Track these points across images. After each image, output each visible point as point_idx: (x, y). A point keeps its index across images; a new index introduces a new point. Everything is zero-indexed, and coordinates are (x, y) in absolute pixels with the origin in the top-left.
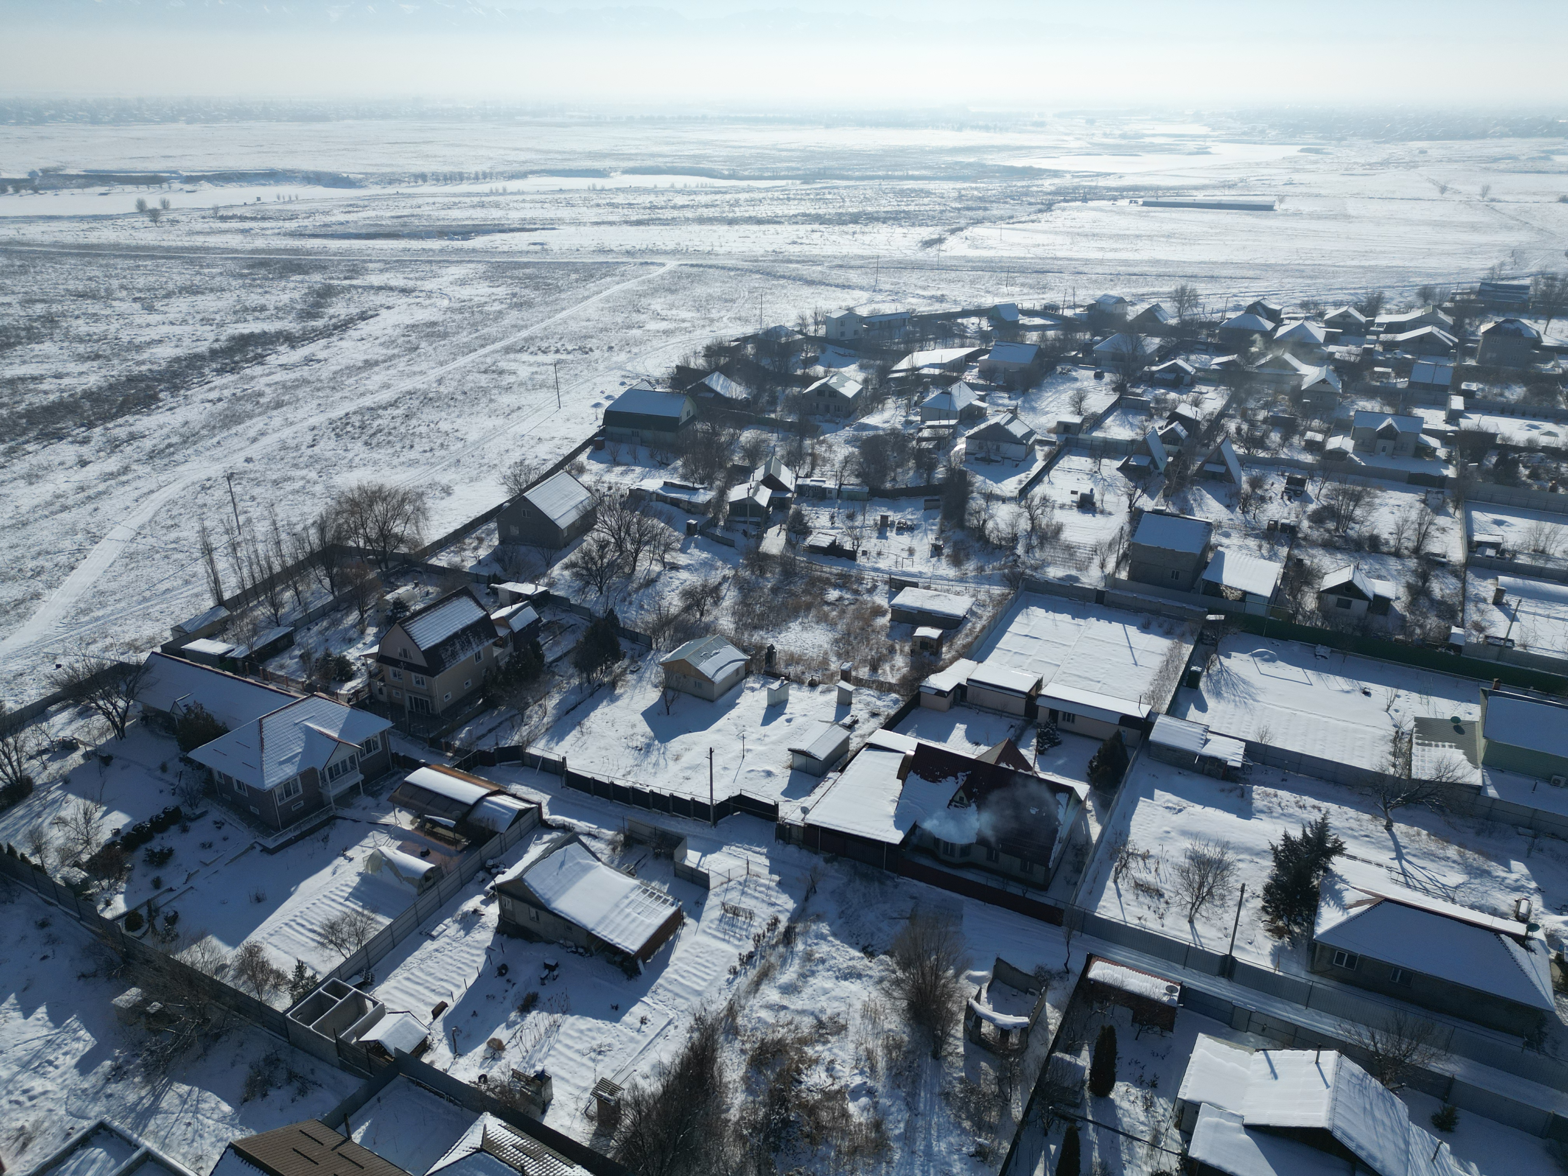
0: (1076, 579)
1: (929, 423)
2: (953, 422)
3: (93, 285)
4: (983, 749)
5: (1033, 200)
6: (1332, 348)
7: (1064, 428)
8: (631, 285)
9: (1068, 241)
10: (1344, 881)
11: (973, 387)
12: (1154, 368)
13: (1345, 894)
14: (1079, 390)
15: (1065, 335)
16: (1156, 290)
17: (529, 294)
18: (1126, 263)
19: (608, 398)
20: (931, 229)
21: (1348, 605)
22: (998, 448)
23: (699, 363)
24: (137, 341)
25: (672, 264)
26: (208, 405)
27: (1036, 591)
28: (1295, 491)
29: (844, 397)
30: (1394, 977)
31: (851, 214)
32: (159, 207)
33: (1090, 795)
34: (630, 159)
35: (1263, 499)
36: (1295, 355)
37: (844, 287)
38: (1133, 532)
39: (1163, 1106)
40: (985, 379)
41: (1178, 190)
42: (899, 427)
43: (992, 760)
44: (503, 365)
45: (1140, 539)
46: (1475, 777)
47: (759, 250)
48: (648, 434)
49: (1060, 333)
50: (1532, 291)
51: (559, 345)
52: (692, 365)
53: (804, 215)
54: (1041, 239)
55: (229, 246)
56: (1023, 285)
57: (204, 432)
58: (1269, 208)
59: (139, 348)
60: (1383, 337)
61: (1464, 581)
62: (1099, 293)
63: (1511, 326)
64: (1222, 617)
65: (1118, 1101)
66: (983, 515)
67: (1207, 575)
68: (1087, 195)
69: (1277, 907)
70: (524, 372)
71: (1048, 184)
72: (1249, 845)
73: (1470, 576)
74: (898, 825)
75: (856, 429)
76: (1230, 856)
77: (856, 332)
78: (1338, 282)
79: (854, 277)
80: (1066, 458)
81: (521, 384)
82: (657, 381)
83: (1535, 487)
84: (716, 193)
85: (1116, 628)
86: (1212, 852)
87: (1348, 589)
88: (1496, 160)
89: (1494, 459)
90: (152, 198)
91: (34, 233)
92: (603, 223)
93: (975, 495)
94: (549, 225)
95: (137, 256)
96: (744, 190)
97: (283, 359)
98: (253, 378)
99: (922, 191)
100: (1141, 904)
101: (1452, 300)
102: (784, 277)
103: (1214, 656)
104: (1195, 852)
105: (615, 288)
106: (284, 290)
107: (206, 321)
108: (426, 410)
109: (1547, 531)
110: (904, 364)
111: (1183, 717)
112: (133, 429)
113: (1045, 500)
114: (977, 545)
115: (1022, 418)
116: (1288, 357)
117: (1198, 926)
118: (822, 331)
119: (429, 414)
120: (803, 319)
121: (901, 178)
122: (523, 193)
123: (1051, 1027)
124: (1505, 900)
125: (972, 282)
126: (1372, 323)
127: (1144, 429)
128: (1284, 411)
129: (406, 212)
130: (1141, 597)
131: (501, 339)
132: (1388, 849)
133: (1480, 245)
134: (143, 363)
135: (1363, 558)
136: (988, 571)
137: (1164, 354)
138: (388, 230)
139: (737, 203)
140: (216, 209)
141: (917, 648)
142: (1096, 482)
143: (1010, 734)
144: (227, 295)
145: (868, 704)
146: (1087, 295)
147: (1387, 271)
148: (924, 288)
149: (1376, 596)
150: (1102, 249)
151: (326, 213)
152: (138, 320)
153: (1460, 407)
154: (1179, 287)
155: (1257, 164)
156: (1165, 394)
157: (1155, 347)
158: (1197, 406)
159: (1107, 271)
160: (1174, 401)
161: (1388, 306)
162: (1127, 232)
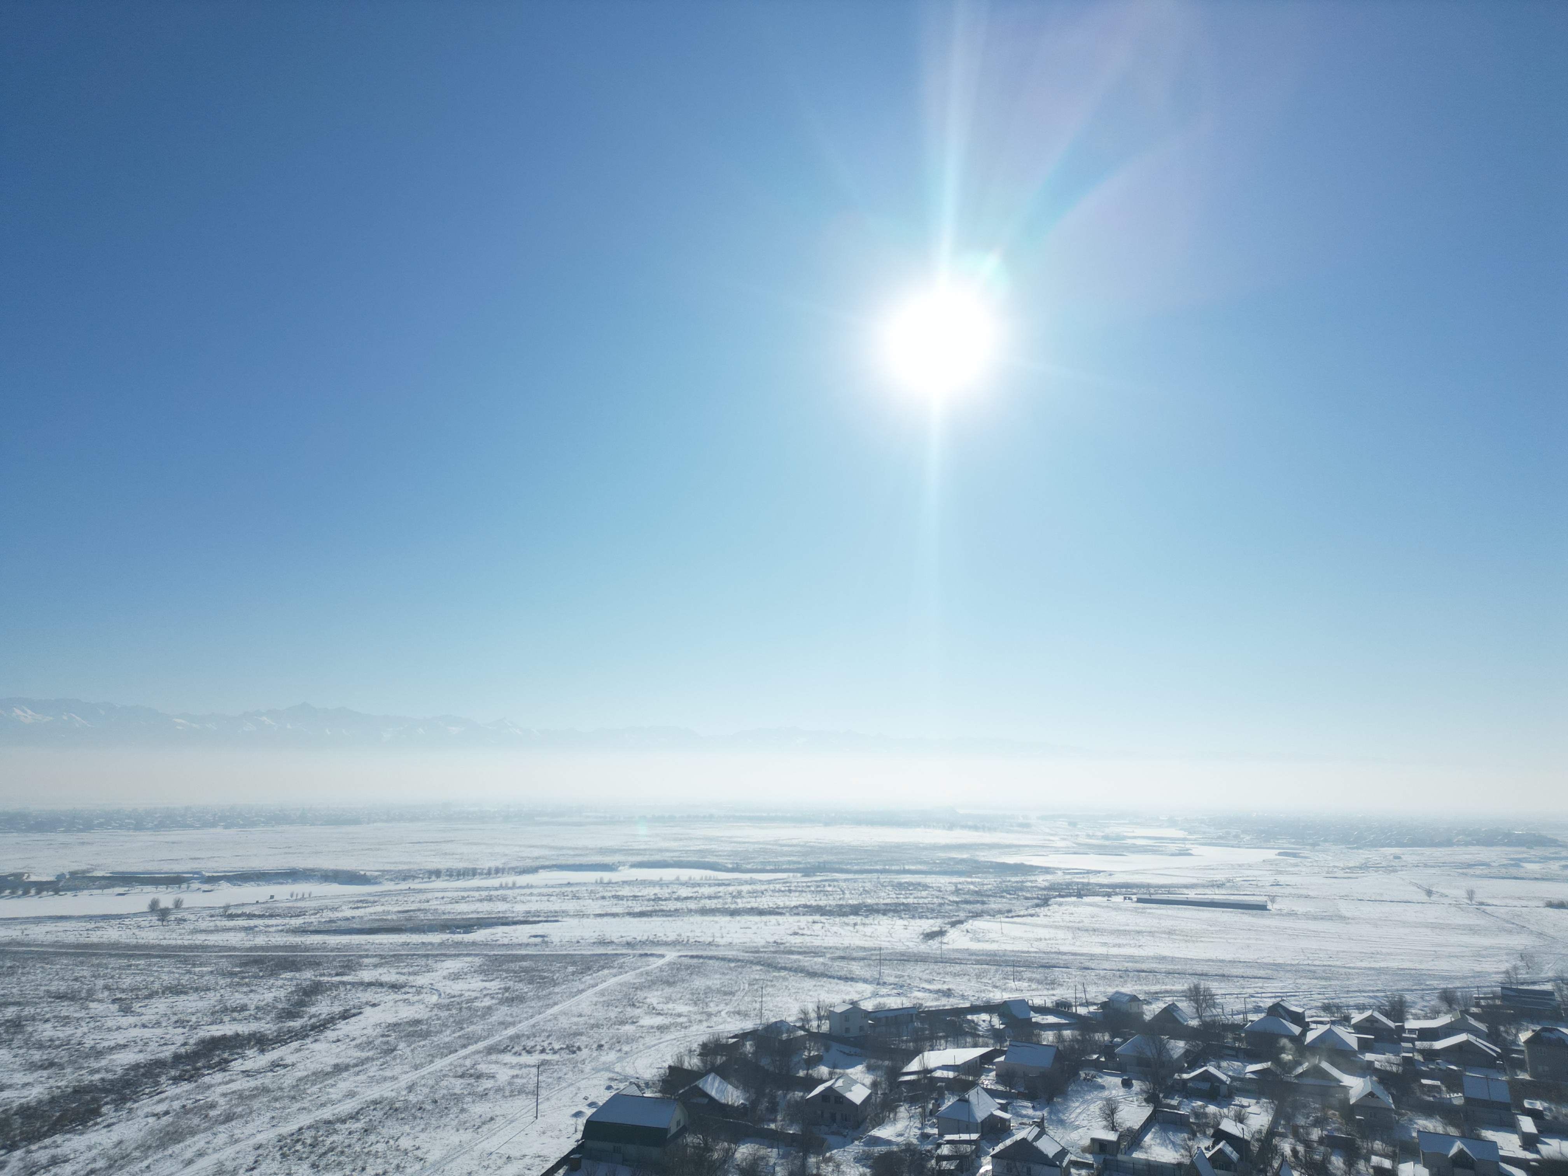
1: (948, 1137)
2: (974, 1136)
3: (77, 985)
5: (1029, 895)
6: (1369, 1057)
7: (1099, 1147)
8: (629, 977)
9: (1070, 935)
11: (992, 1093)
12: (1185, 1076)
14: (1109, 1101)
15: (1082, 1035)
16: (1168, 987)
17: (524, 988)
18: (1131, 959)
19: (591, 1105)
20: (931, 921)
22: (1029, 1171)
23: (693, 1062)
24: (99, 1047)
25: (671, 955)
26: (151, 1120)
29: (851, 1103)
31: (851, 906)
32: (171, 906)
34: (638, 854)
36: (1333, 1064)
37: (846, 979)
40: (1005, 1085)
41: (1169, 888)
42: (915, 1141)
44: (483, 1068)
47: (760, 941)
48: (631, 1149)
49: (1077, 1033)
50: (1557, 997)
51: (545, 1044)
52: (686, 1065)
53: (805, 906)
54: (1042, 933)
55: (228, 944)
56: (1030, 980)
57: (137, 1154)
58: (1262, 907)
59: (98, 1054)
60: (1419, 1045)
62: (1111, 990)
63: (1552, 1036)
68: (1082, 891)
70: (504, 1075)
71: (1042, 880)
75: (867, 1144)
77: (861, 1028)
78: (1354, 983)
79: (857, 968)
81: (499, 1090)
82: (647, 1085)
84: (719, 885)
88: (1470, 866)
90: (166, 898)
91: (38, 933)
92: (606, 915)
94: (552, 917)
95: (131, 956)
96: (746, 882)
97: (249, 1065)
98: (209, 1087)
99: (919, 884)
101: (1477, 1005)
102: (785, 968)
105: (611, 981)
106: (270, 989)
107: (180, 1023)
108: (389, 1123)
110: (914, 1066)
112: (59, 1151)
115: (1051, 1133)
116: (1325, 1065)
118: (825, 1027)
119: (392, 1128)
120: (805, 1013)
121: (898, 872)
122: (532, 887)
125: (978, 976)
126: (1402, 1029)
127: (1189, 1149)
128: (1339, 1130)
129: (413, 907)
131: (485, 1038)
133: (1486, 948)
134: (97, 1071)
137: (1193, 1059)
138: (391, 924)
139: (739, 894)
140: (227, 907)
144: (211, 994)
146: (1099, 992)
147: (1400, 973)
148: (930, 982)
150: (1105, 944)
151: (334, 909)
152: (110, 1023)
153: (1533, 1130)
154: (1192, 985)
155: (1240, 865)
156: (1204, 1107)
157: (1182, 1051)
158: (1241, 1122)
159: (1114, 967)
160: (1215, 1115)
161: (1413, 1011)
162: (1127, 928)
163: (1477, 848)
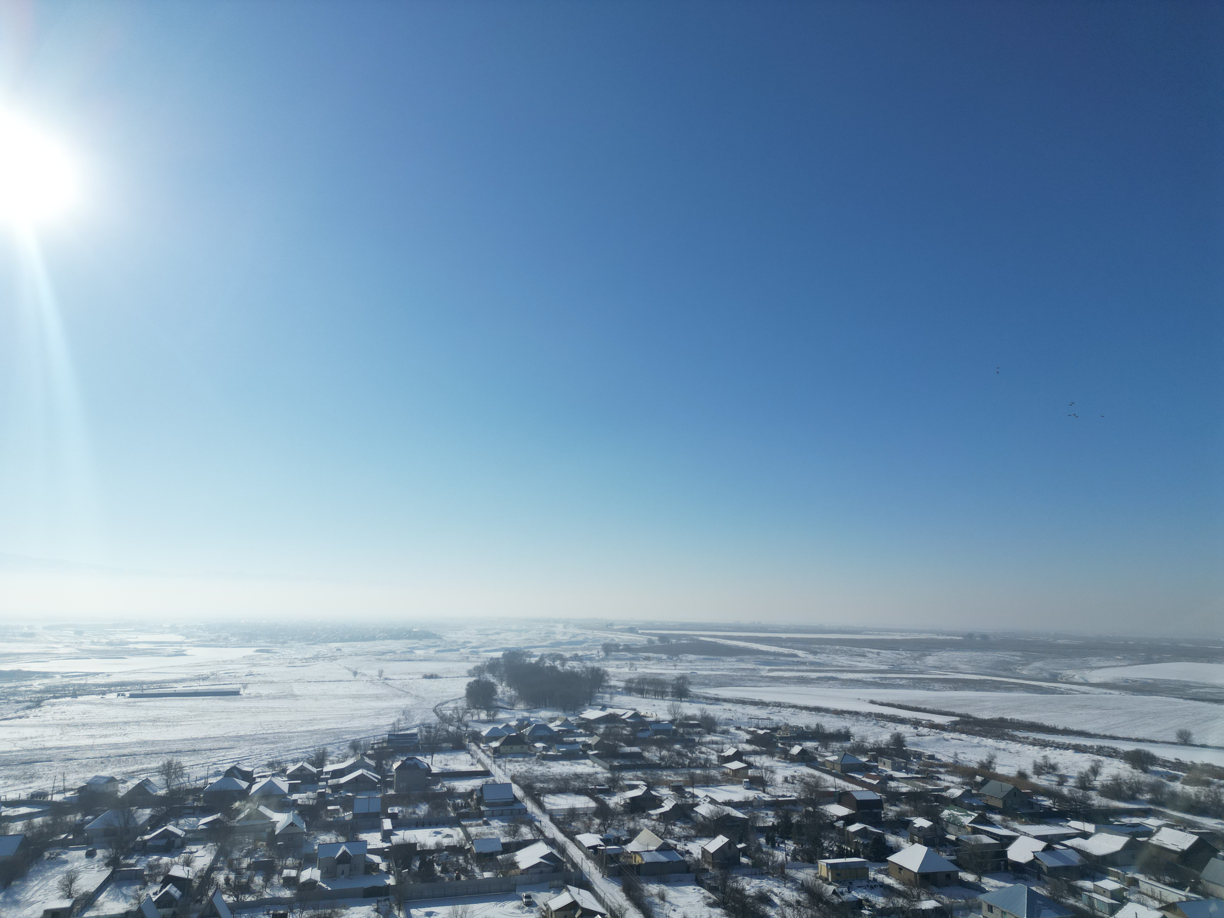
5: (21, 699)
6: (295, 796)
9: (58, 732)
12: (147, 837)
14: (69, 873)
15: (54, 820)
16: (145, 766)
18: (116, 746)
36: (267, 806)
41: (160, 684)
49: (48, 818)
50: (419, 736)
54: (29, 732)
56: (7, 777)
58: (236, 693)
60: (330, 782)
62: (90, 776)
63: (411, 762)
68: (76, 692)
71: (37, 684)
78: (293, 744)
83: (447, 879)
88: (384, 653)
89: (418, 864)
101: (372, 748)
109: (460, 912)
116: (262, 808)
126: (321, 772)
127: (138, 898)
128: (263, 856)
133: (384, 709)
137: (155, 822)
146: (77, 779)
147: (327, 732)
150: (92, 736)
153: (390, 827)
154: (166, 762)
155: (224, 661)
156: (158, 860)
157: (147, 817)
158: (188, 865)
159: (97, 755)
160: (167, 864)
161: (331, 758)
162: (116, 720)
163: (390, 641)
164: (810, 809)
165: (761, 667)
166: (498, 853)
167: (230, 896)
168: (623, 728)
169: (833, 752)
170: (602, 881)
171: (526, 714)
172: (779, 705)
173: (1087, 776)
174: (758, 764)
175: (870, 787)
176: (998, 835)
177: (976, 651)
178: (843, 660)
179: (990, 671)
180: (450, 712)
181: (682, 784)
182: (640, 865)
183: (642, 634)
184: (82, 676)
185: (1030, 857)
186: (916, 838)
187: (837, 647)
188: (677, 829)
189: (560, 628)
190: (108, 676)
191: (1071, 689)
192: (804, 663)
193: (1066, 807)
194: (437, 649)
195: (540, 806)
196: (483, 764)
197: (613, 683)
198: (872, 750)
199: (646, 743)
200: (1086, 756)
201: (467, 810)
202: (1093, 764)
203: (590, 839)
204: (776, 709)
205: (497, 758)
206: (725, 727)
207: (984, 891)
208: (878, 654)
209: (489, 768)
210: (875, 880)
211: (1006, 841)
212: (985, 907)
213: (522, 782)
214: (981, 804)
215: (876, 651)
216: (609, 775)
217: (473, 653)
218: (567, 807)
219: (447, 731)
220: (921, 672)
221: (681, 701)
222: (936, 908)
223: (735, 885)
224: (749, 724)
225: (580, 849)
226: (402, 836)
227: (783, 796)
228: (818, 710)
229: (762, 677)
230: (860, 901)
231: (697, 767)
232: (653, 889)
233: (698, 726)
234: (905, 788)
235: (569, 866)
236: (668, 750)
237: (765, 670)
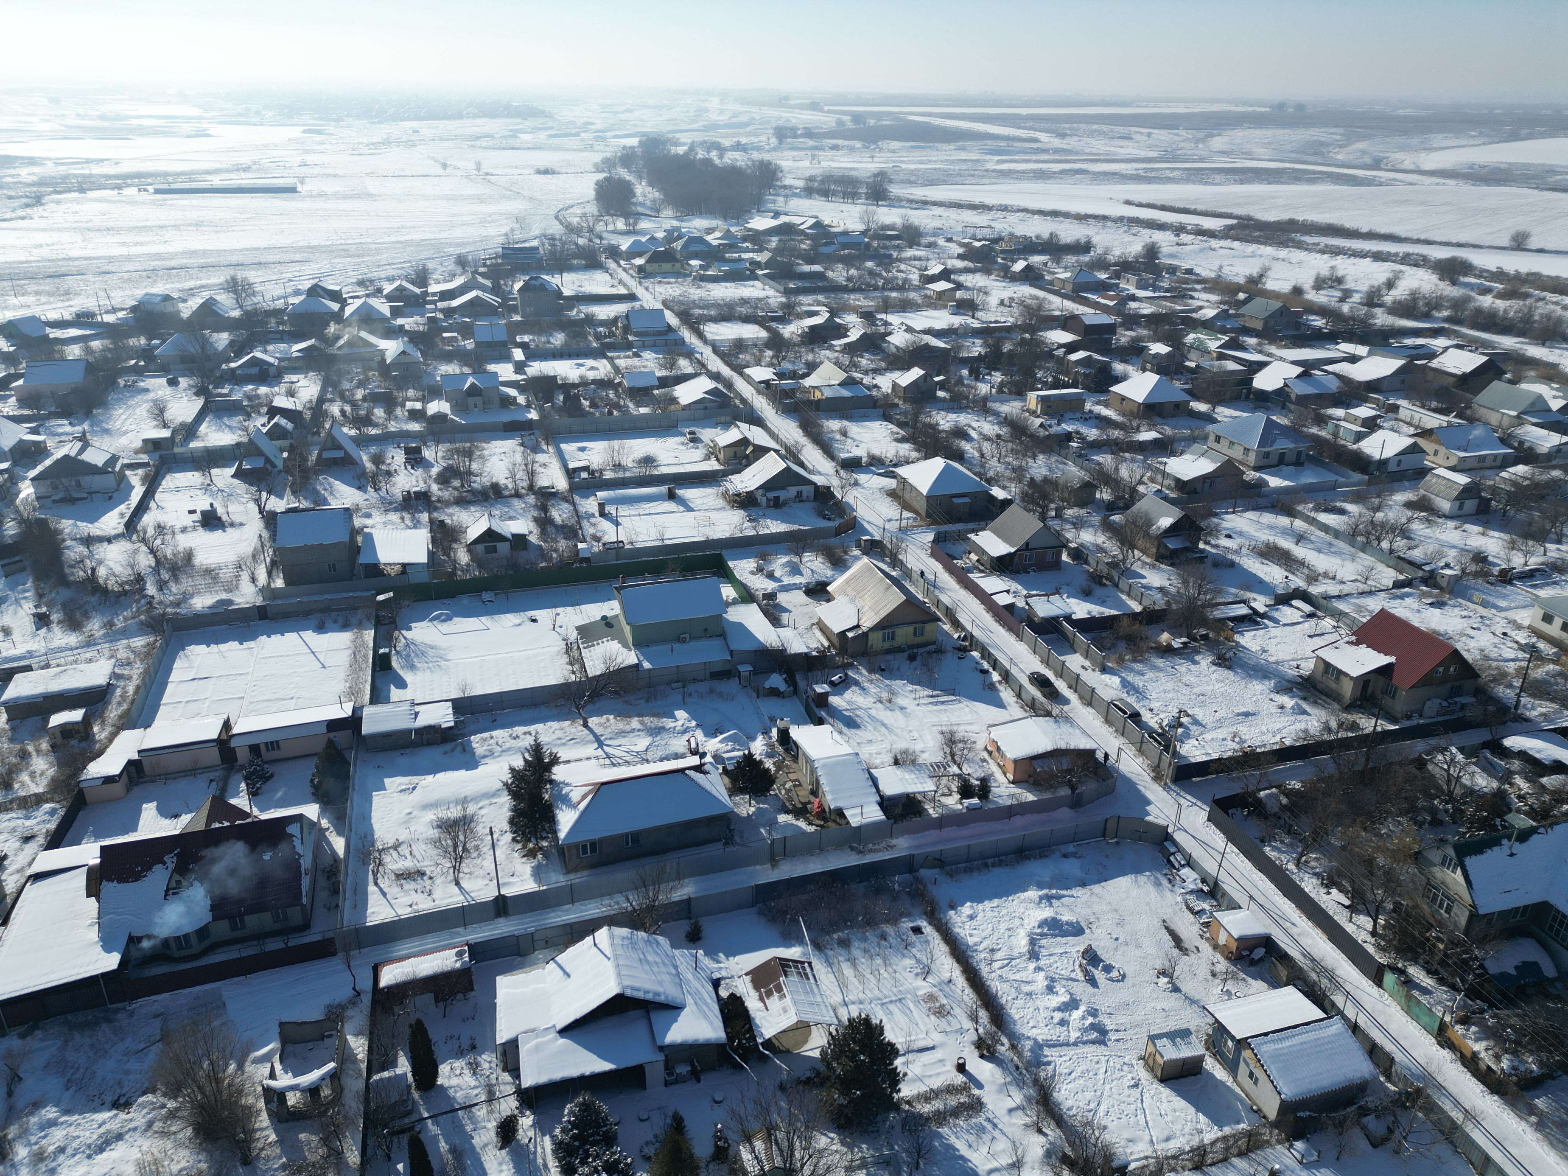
0: (230, 602)
4: (186, 818)
5: (12, 193)
6: (400, 321)
7: (152, 446)
9: (78, 238)
10: (567, 785)
11: (17, 419)
12: (233, 365)
13: (571, 795)
14: (155, 401)
15: (114, 343)
16: (204, 282)
18: (158, 256)
21: (494, 550)
22: (78, 484)
27: (187, 628)
28: (415, 459)
30: (627, 843)
33: (322, 813)
35: (389, 474)
36: (370, 332)
38: (273, 537)
39: (488, 1060)
40: (30, 408)
41: (190, 175)
43: (201, 826)
45: (283, 542)
46: (630, 658)
49: (106, 342)
50: (541, 251)
54: (41, 237)
56: (37, 293)
58: (292, 190)
60: (440, 305)
61: (574, 504)
62: (139, 293)
63: (537, 283)
64: (391, 594)
65: (447, 1084)
66: (88, 563)
67: (363, 559)
68: (84, 185)
69: (524, 833)
71: (26, 174)
72: (484, 790)
73: (577, 498)
74: (107, 946)
76: (471, 809)
78: (384, 258)
80: (168, 477)
83: (597, 414)
85: (291, 638)
86: (454, 813)
87: (490, 536)
88: (477, 138)
89: (561, 398)
93: (68, 543)
100: (407, 892)
101: (484, 265)
103: (396, 633)
104: (440, 820)
109: (617, 448)
111: (387, 701)
113: (160, 528)
114: (94, 599)
115: (96, 443)
116: (363, 334)
117: (464, 884)
123: (360, 1057)
124: (679, 744)
126: (426, 293)
127: (246, 429)
128: (378, 387)
130: (305, 599)
132: (588, 742)
133: (490, 215)
135: (492, 505)
136: (119, 623)
137: (239, 348)
141: (59, 740)
142: (212, 495)
143: (213, 789)
145: (14, 830)
146: (125, 297)
147: (422, 244)
149: (513, 535)
150: (123, 244)
153: (522, 358)
154: (229, 277)
155: (264, 146)
156: (256, 390)
157: (226, 342)
158: (292, 396)
159: (139, 268)
160: (267, 395)
161: (435, 277)
162: (148, 223)
163: (483, 120)
164: (1027, 336)
165: (988, 157)
166: (653, 388)
167: (350, 428)
168: (801, 242)
169: (1066, 268)
170: (776, 416)
171: (676, 223)
172: (1005, 208)
173: (1379, 289)
174: (969, 284)
175: (1105, 309)
176: (1247, 361)
177: (1284, 128)
178: (1099, 146)
179: (1293, 155)
180: (578, 219)
181: (872, 309)
182: (819, 400)
183: (829, 112)
184: (82, 163)
185: (1280, 384)
186: (1149, 366)
187: (1095, 127)
188: (864, 362)
189: (714, 103)
190: (117, 163)
191: (1395, 180)
192: (1045, 151)
193: (1341, 327)
194: (549, 132)
195: (701, 336)
196: (625, 286)
197: (788, 182)
198: (1115, 264)
199: (830, 260)
200: (1386, 265)
201: (612, 340)
202: (1391, 275)
203: (761, 373)
204: (1000, 214)
205: (643, 278)
206: (932, 239)
207: (1214, 421)
208: (1149, 135)
209: (634, 291)
210: (1091, 411)
211: (1256, 367)
212: (1212, 438)
213: (676, 308)
214: (1237, 325)
215: (1147, 131)
216: (783, 300)
217: (597, 138)
218: (733, 337)
219: (576, 244)
220: (1202, 160)
221: (878, 206)
222: (1155, 439)
223: (928, 420)
224: (963, 234)
225: (749, 383)
226: (536, 368)
227: (996, 322)
228: (1055, 214)
229: (987, 171)
230: (1070, 433)
231: (892, 289)
232: (834, 425)
233: (897, 237)
234: (1147, 309)
235: (737, 402)
236: (858, 269)
237: (992, 163)
